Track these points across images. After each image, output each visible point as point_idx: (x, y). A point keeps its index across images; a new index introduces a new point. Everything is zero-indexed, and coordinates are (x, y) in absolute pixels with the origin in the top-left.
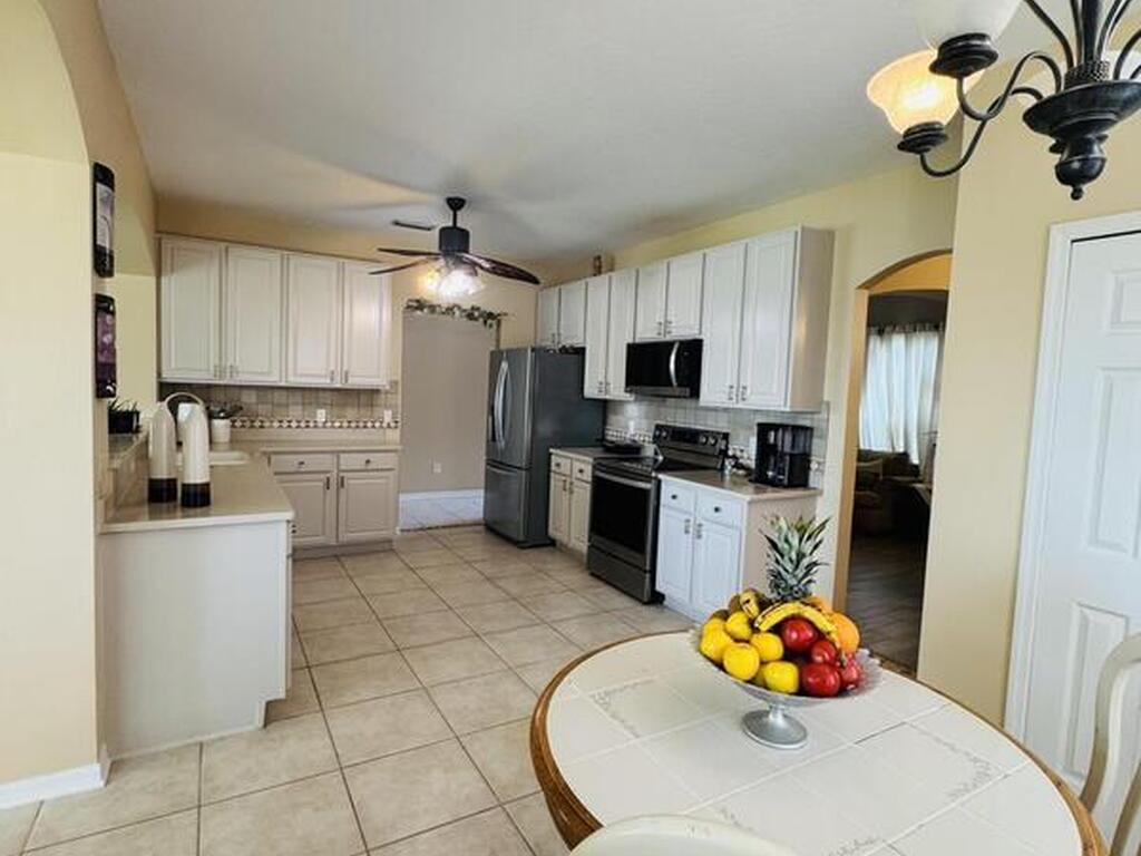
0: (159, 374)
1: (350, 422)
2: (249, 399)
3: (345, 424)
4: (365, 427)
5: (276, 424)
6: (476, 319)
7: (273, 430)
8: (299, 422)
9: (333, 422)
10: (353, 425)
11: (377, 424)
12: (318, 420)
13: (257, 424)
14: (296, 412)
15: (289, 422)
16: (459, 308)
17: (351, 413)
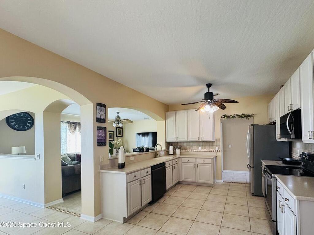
0: (166, 140)
1: (207, 150)
2: (185, 144)
3: (206, 151)
4: (211, 151)
5: (190, 150)
6: (243, 118)
7: (190, 152)
8: (195, 150)
9: (203, 150)
10: (208, 151)
11: (214, 151)
12: (199, 149)
13: (187, 150)
14: (194, 147)
15: (193, 150)
16: (237, 115)
17: (207, 148)
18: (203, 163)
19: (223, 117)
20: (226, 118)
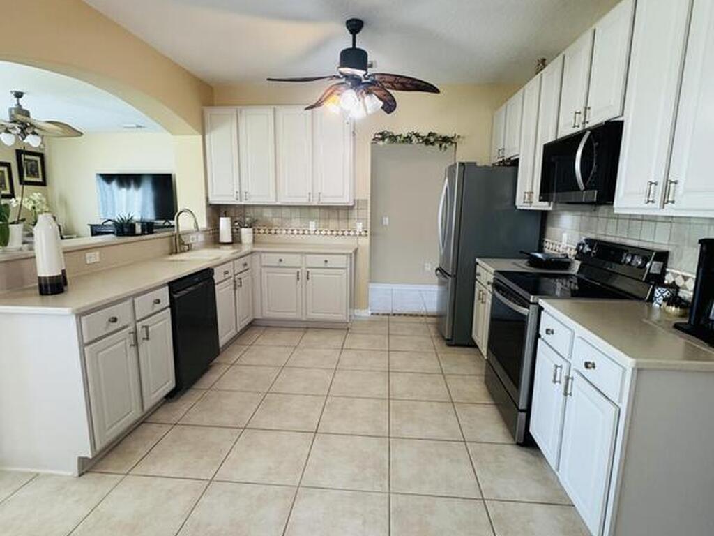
0: (207, 199)
1: (332, 231)
2: (268, 214)
3: (329, 233)
4: (343, 235)
5: (284, 232)
6: (432, 144)
7: (283, 235)
8: (298, 230)
9: (320, 231)
10: (335, 233)
11: (352, 233)
12: (310, 229)
13: (273, 232)
14: (296, 223)
15: (292, 230)
16: (417, 135)
17: (333, 224)
18: (323, 266)
19: (380, 136)
20: (386, 140)
